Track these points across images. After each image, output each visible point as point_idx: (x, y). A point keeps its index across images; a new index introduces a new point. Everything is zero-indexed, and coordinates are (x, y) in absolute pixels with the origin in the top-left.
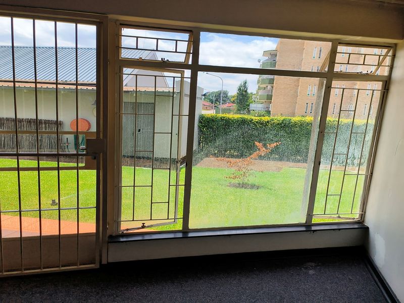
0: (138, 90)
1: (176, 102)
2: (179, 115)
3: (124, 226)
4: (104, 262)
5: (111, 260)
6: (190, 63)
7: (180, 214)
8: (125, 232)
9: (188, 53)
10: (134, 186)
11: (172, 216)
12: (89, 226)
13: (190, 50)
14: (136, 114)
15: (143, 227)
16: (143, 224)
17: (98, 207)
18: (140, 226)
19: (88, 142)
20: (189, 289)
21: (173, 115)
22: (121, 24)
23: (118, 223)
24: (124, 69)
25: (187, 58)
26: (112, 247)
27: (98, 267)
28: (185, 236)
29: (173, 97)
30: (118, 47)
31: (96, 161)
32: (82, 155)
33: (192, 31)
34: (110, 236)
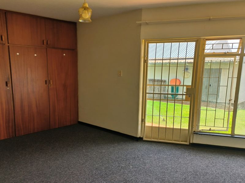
0: (211, 68)
2: (232, 78)
3: (201, 128)
4: (191, 142)
6: (240, 53)
7: (230, 126)
8: (201, 131)
9: (239, 48)
10: (207, 110)
11: (225, 126)
12: (185, 126)
14: (210, 77)
16: (210, 128)
17: (189, 118)
18: (209, 129)
19: (187, 89)
20: (232, 159)
21: (228, 78)
22: (206, 40)
23: (198, 126)
24: (206, 58)
25: (238, 51)
26: (195, 135)
27: (188, 144)
28: (232, 136)
29: (229, 69)
30: (204, 49)
31: (190, 97)
32: (184, 95)
33: (241, 38)
34: (194, 131)
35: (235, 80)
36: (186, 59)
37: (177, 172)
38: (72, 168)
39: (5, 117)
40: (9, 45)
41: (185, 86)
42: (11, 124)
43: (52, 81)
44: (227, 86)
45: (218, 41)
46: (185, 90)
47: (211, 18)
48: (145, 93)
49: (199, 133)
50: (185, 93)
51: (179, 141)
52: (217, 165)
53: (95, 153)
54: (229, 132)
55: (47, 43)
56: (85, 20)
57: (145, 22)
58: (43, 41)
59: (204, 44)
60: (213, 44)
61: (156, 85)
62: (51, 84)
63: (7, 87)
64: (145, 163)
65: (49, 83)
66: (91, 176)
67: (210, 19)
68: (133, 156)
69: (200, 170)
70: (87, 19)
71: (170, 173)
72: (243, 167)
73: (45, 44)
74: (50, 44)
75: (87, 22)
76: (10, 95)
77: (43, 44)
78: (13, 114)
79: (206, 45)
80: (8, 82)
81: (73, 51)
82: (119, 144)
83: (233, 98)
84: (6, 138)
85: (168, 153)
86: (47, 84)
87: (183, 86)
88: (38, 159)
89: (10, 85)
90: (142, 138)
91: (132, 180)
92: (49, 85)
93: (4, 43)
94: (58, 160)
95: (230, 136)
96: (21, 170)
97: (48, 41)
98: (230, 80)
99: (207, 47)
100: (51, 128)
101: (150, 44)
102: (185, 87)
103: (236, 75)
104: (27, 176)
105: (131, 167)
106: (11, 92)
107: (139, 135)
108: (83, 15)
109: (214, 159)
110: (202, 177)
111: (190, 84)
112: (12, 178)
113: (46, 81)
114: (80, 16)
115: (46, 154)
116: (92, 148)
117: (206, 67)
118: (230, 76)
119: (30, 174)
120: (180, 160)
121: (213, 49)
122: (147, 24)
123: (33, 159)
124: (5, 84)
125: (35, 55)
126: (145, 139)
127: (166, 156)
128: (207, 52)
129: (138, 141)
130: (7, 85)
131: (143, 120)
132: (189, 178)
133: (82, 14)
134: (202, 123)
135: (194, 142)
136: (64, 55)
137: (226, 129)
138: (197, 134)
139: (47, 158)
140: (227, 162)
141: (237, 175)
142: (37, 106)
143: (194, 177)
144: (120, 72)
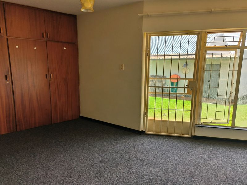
0: (213, 57)
1: (232, 64)
2: (233, 71)
3: (202, 121)
4: (193, 135)
5: (196, 135)
6: (240, 46)
7: (231, 118)
8: (202, 124)
9: (239, 41)
11: (226, 118)
12: (187, 119)
13: (241, 40)
14: (211, 71)
15: (211, 123)
17: (191, 111)
18: (210, 122)
19: (189, 82)
20: (233, 150)
21: (229, 71)
22: (207, 32)
23: (200, 119)
24: (207, 51)
25: (239, 44)
26: (197, 128)
27: (190, 137)
28: (233, 128)
29: (230, 62)
30: (205, 42)
31: (192, 91)
32: (186, 88)
33: (242, 31)
34: (196, 124)
35: (236, 73)
36: (187, 55)
37: (180, 163)
38: (76, 161)
39: (5, 112)
40: (7, 37)
41: (187, 79)
42: (11, 118)
43: (52, 75)
44: (228, 79)
45: (219, 34)
46: (187, 84)
47: (213, 10)
48: (147, 87)
49: (201, 126)
50: (187, 87)
51: (181, 134)
52: (218, 156)
53: (98, 146)
54: (230, 124)
55: (47, 36)
56: (87, 9)
57: (147, 14)
58: (43, 34)
59: (206, 37)
60: (215, 37)
61: (158, 79)
62: (52, 78)
63: (6, 81)
64: (148, 155)
65: (50, 77)
66: (96, 169)
67: (211, 12)
68: (136, 149)
69: (202, 161)
70: (89, 8)
71: (173, 164)
72: (243, 158)
73: (45, 37)
74: (49, 37)
75: (89, 11)
76: (10, 89)
77: (43, 37)
78: (13, 109)
79: (208, 39)
80: (7, 76)
81: (74, 44)
82: (122, 138)
83: (234, 91)
84: (7, 133)
85: (170, 146)
86: (48, 78)
87: (185, 79)
88: (40, 152)
89: (9, 78)
90: (145, 132)
91: (136, 171)
92: (50, 79)
93: (2, 35)
94: (61, 153)
95: (230, 128)
96: (24, 163)
97: (47, 34)
98: (231, 72)
99: (209, 40)
100: (52, 123)
101: (152, 37)
102: (187, 81)
103: (236, 68)
104: (30, 169)
105: (135, 159)
106: (11, 86)
107: (142, 129)
108: (86, 5)
109: (215, 151)
110: (204, 167)
111: (192, 77)
112: (15, 172)
113: (46, 75)
114: (82, 5)
115: (49, 148)
116: (96, 142)
117: (208, 63)
118: (231, 69)
119: (33, 168)
120: (183, 152)
121: (214, 42)
122: (149, 16)
123: (36, 153)
124: (4, 78)
125: (35, 48)
126: (147, 132)
127: (168, 148)
128: (208, 45)
129: (141, 135)
130: (6, 79)
131: (146, 114)
132: (192, 169)
133: (84, 3)
134: (203, 116)
135: (196, 134)
136: (65, 48)
137: (226, 121)
138: (198, 126)
139: (50, 152)
140: (227, 153)
141: (238, 165)
142: (37, 100)
143: (197, 168)
144: (122, 66)
